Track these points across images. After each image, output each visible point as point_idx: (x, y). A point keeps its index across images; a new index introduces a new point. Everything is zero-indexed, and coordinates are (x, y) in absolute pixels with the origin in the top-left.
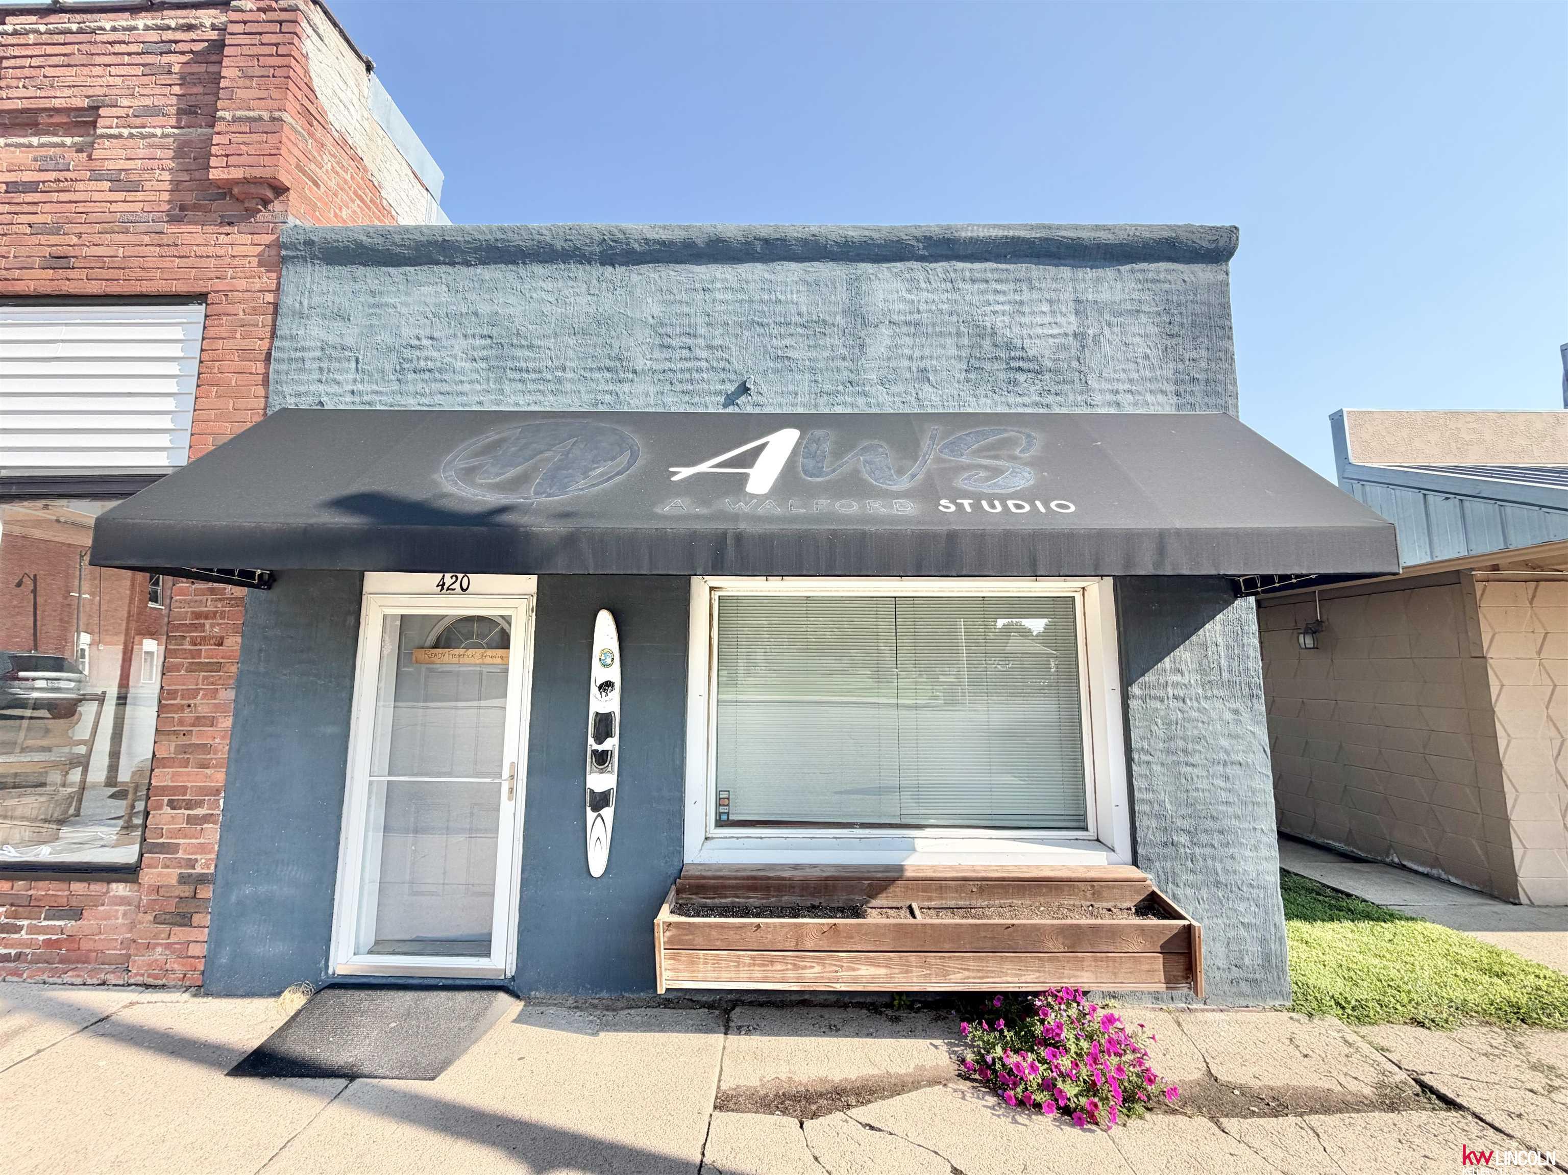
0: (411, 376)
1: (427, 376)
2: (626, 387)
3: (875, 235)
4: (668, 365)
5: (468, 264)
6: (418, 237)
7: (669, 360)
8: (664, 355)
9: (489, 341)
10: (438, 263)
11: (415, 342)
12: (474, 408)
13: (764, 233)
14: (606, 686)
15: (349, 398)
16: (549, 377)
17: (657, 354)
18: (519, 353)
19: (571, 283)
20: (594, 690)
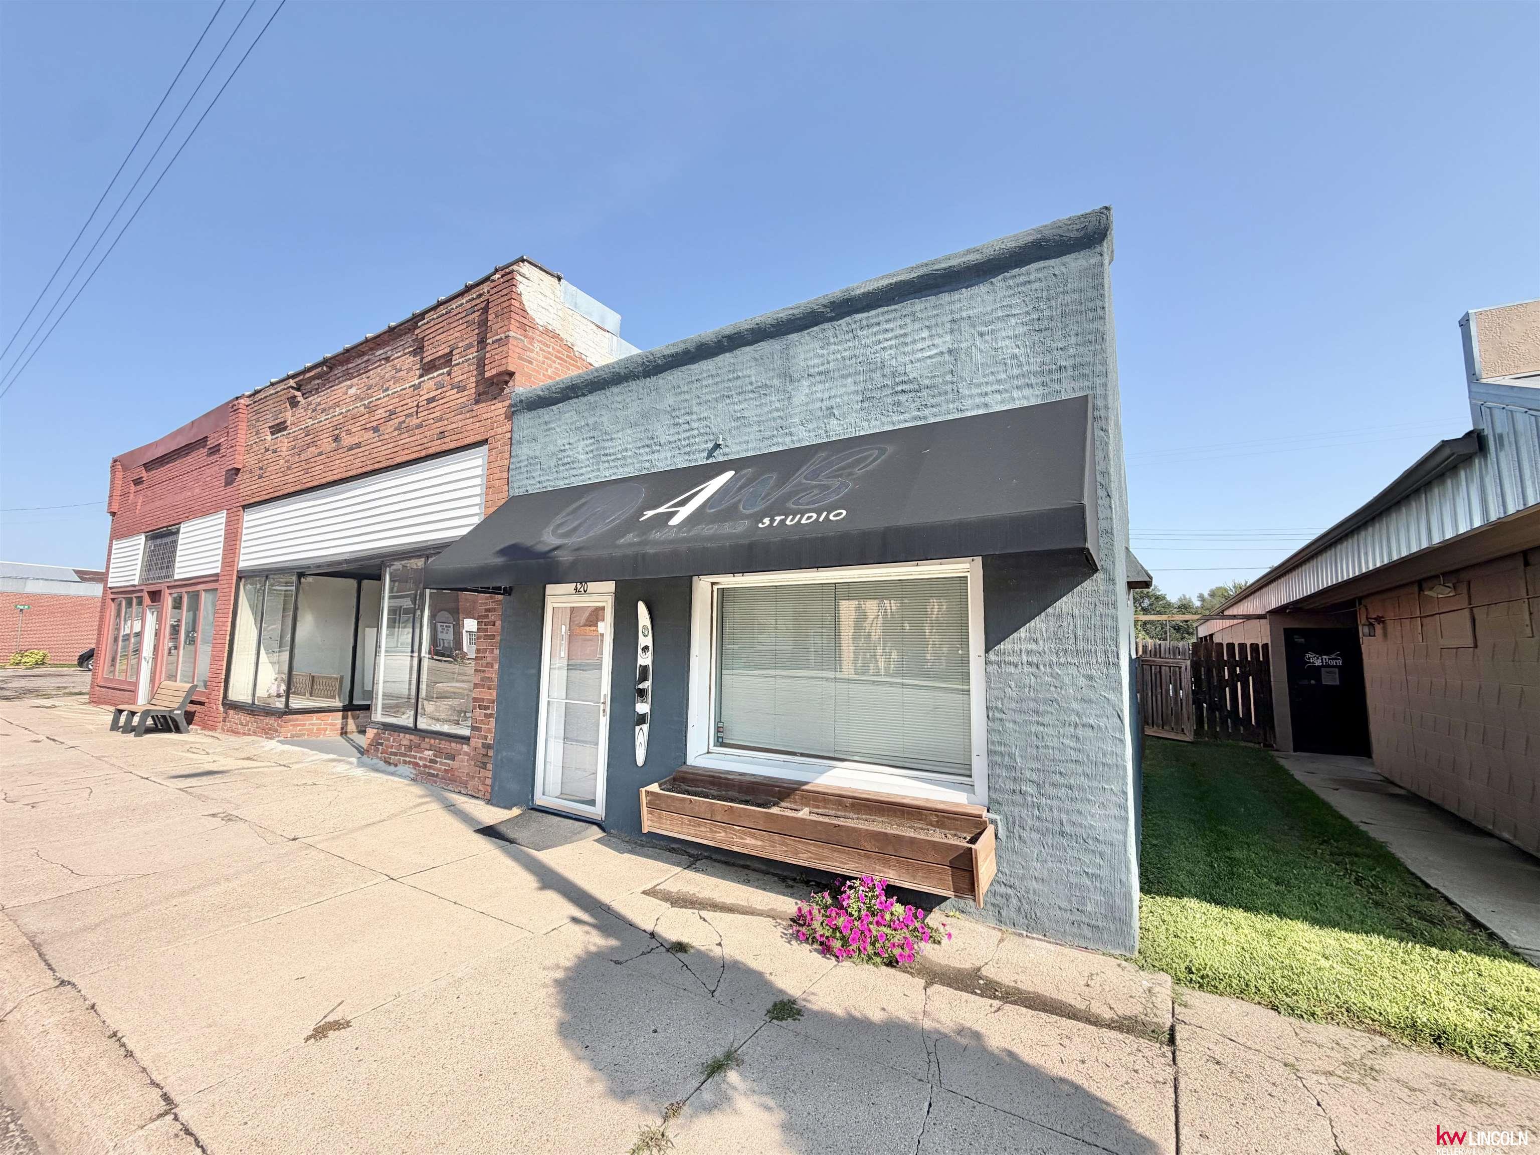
0: (562, 468)
1: (568, 466)
2: (656, 456)
3: (795, 312)
4: (677, 437)
5: (584, 395)
6: (562, 386)
7: (678, 433)
8: (676, 430)
9: (592, 441)
10: (571, 398)
11: (563, 448)
12: (587, 482)
13: (727, 333)
14: (646, 648)
15: (538, 486)
16: (620, 456)
17: (672, 431)
18: (607, 444)
19: (630, 394)
20: (640, 651)
